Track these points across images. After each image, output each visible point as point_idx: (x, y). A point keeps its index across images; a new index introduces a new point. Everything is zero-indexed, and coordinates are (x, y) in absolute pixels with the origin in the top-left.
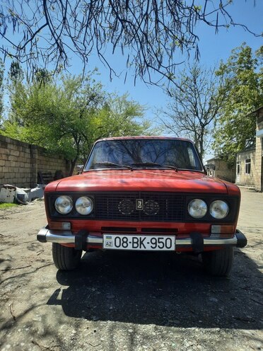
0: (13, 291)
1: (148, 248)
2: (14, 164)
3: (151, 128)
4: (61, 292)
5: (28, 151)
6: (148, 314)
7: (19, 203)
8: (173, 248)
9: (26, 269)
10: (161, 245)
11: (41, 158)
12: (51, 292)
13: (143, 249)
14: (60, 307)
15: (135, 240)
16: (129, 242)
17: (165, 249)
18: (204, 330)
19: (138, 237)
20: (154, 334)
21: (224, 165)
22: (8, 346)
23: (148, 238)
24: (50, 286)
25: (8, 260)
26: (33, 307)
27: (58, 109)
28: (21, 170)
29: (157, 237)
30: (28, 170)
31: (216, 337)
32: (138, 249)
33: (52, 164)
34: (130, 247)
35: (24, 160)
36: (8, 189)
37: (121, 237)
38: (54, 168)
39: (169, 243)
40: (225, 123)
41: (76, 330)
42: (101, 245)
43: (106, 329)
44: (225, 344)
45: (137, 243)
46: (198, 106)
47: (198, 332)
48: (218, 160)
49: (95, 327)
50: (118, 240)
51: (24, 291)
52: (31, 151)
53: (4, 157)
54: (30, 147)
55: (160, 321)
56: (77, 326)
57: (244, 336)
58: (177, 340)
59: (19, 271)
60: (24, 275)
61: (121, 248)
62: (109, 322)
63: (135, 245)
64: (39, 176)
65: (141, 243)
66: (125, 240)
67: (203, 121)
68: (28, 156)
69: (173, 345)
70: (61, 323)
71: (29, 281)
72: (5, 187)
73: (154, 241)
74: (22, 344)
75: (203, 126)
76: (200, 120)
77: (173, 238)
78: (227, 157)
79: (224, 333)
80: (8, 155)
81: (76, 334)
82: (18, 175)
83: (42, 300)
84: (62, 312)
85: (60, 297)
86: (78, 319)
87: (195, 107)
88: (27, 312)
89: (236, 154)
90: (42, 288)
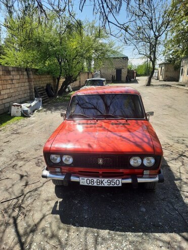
0: (32, 203)
1: (106, 185)
2: (17, 85)
3: (115, 46)
4: (58, 204)
5: (25, 73)
6: (106, 222)
7: (25, 117)
8: (120, 185)
9: (37, 184)
10: (113, 183)
11: (35, 76)
12: (52, 204)
13: (103, 185)
14: (58, 216)
15: (98, 181)
16: (95, 182)
17: (115, 185)
18: (134, 234)
19: (100, 179)
20: (108, 237)
21: (171, 68)
22: (35, 244)
23: (106, 180)
24: (52, 199)
25: (26, 176)
26: (44, 216)
27: (43, 39)
28: (23, 88)
29: (111, 180)
30: (28, 88)
31: (140, 239)
32: (100, 185)
33: (43, 79)
34: (95, 184)
35: (24, 80)
36: (16, 107)
37: (90, 179)
38: (45, 82)
39: (118, 182)
40: (175, 34)
41: (68, 234)
42: (79, 183)
43: (83, 233)
44: (143, 244)
45: (99, 182)
46: (153, 21)
47: (131, 236)
48: (167, 63)
49: (78, 231)
50: (88, 180)
51: (38, 203)
52: (27, 73)
53: (10, 82)
54: (27, 70)
55: (112, 228)
56: (68, 231)
57: (155, 238)
58: (119, 242)
59: (33, 185)
60: (36, 190)
61: (90, 185)
62: (85, 228)
63: (98, 183)
64: (35, 91)
65: (102, 182)
66: (92, 181)
67: (157, 34)
68: (26, 77)
69: (117, 244)
70: (59, 228)
71: (40, 195)
72: (14, 106)
73: (109, 181)
74: (42, 243)
75: (157, 38)
76: (154, 33)
77: (120, 180)
78: (174, 61)
79: (144, 236)
80: (12, 80)
81: (68, 237)
82: (21, 93)
83: (49, 211)
84: (60, 221)
85: (58, 208)
86: (68, 225)
87: (151, 21)
88: (41, 220)
89: (182, 59)
90: (47, 201)
